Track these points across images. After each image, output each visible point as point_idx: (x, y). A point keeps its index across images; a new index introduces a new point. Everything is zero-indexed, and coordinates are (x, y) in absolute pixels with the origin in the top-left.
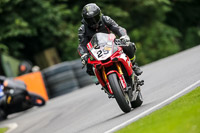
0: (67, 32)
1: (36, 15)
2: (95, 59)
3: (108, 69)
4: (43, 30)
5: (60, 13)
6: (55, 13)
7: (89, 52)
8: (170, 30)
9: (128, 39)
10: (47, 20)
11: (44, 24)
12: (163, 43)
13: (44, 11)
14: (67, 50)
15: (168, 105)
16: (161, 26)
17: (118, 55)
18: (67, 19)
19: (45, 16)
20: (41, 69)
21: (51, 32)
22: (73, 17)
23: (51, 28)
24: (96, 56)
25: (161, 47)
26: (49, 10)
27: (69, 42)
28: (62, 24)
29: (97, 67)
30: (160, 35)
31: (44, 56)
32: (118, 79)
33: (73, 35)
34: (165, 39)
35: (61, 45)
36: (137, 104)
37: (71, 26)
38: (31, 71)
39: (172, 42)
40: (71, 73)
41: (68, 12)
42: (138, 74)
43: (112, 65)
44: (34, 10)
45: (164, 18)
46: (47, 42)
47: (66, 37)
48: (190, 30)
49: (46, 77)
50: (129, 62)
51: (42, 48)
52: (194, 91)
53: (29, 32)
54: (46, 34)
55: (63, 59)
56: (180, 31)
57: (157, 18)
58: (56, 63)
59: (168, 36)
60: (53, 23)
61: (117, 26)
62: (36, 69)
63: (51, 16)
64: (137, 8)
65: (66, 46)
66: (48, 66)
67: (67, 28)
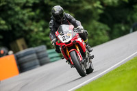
0: (32, 28)
1: (11, 16)
2: (61, 42)
3: (70, 48)
4: (15, 26)
5: (27, 15)
6: (24, 14)
7: (57, 37)
8: (102, 26)
9: (82, 28)
10: (18, 19)
11: (16, 22)
12: (98, 35)
13: (16, 13)
14: (32, 39)
15: (101, 77)
16: (96, 23)
17: (76, 38)
18: (32, 19)
19: (17, 17)
20: (14, 53)
21: (21, 28)
22: (36, 17)
23: (21, 25)
24: (61, 40)
25: (96, 38)
26: (20, 13)
27: (33, 35)
28: (29, 22)
29: (63, 47)
30: (95, 29)
31: (16, 44)
32: (77, 55)
33: (36, 30)
34: (99, 32)
35: (28, 36)
36: (90, 71)
37: (35, 23)
38: (7, 54)
39: (103, 34)
40: (35, 55)
41: (33, 13)
42: (90, 51)
43: (72, 45)
44: (9, 12)
45: (98, 18)
46: (18, 35)
47: (31, 31)
48: (116, 26)
49: (18, 58)
50: (84, 43)
51: (15, 38)
52: (119, 68)
53: (6, 27)
54: (18, 29)
55: (29, 46)
56: (109, 26)
57: (94, 18)
58: (24, 49)
59: (101, 30)
60: (23, 21)
61: (74, 20)
62: (11, 52)
63: (21, 16)
64: (80, 11)
65: (31, 37)
66: (19, 51)
67: (31, 25)
